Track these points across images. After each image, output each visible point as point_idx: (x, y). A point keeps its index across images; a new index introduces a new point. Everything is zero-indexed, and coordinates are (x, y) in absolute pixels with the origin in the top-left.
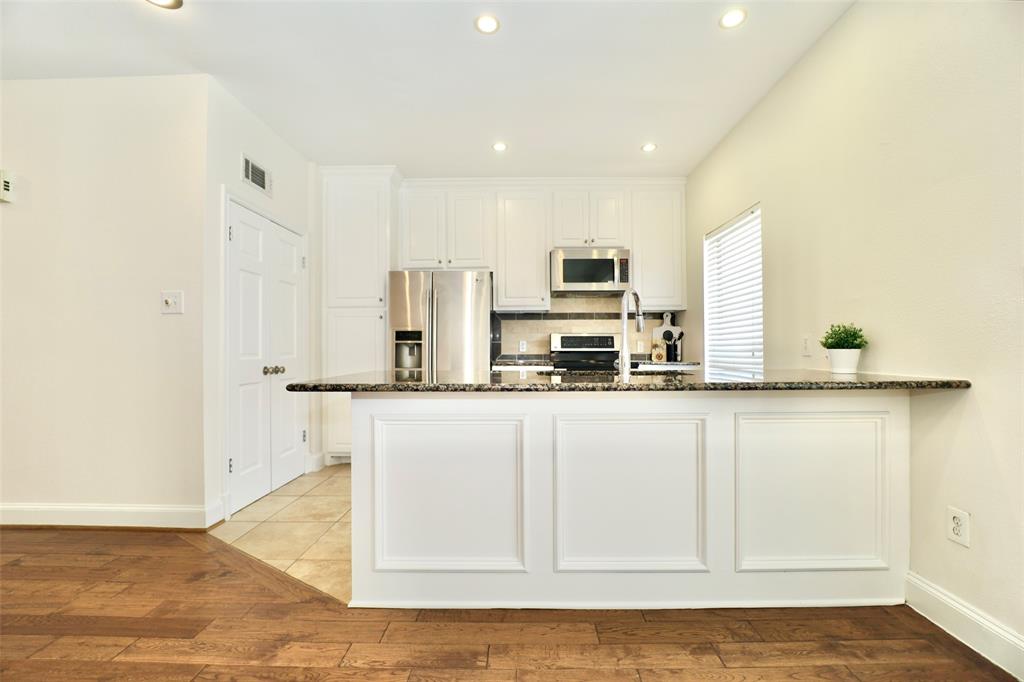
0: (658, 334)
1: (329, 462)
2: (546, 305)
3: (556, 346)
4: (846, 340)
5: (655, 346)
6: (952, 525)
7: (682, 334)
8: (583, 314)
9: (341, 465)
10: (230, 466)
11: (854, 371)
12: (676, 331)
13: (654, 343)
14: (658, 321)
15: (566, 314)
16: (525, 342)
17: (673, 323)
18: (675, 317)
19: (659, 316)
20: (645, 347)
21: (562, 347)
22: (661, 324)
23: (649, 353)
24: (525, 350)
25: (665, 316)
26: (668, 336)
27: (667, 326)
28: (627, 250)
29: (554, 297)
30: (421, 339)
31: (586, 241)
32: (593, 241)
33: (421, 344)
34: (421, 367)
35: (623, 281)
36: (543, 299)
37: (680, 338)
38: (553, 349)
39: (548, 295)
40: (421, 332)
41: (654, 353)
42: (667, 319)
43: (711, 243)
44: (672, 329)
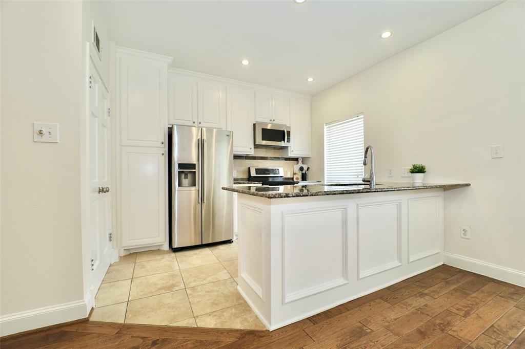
0: (296, 168)
1: (123, 254)
2: (252, 152)
3: (253, 174)
4: (418, 170)
5: (295, 174)
6: (463, 232)
7: (309, 168)
8: (264, 157)
9: (130, 254)
10: (92, 265)
11: (421, 181)
12: (305, 168)
13: (294, 172)
14: (296, 162)
15: (256, 157)
16: (236, 172)
17: (303, 163)
18: (304, 160)
19: (296, 159)
20: (290, 174)
21: (256, 174)
22: (298, 163)
23: (292, 177)
24: (236, 176)
25: (299, 159)
26: (301, 169)
27: (300, 165)
28: (290, 127)
29: (255, 148)
30: (195, 169)
31: (271, 120)
32: (274, 120)
33: (195, 172)
34: (195, 186)
35: (288, 142)
36: (251, 149)
37: (307, 170)
38: (252, 175)
39: (252, 146)
40: (195, 164)
41: (295, 177)
42: (300, 161)
43: (329, 128)
44: (303, 166)
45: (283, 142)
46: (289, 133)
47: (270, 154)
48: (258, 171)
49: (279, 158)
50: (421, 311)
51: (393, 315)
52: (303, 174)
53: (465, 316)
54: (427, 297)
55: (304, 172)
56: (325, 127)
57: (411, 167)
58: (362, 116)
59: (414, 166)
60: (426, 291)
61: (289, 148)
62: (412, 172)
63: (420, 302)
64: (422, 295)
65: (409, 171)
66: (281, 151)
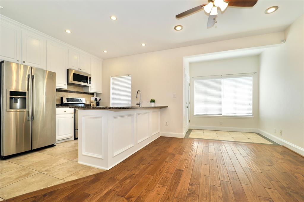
0: (93, 99)
2: (65, 87)
4: (153, 101)
5: (92, 102)
6: (166, 123)
7: (100, 99)
11: (153, 106)
12: (98, 99)
13: (91, 101)
14: (92, 95)
17: (97, 96)
18: (98, 94)
19: (92, 94)
20: (89, 103)
21: (67, 102)
22: (93, 96)
23: (90, 104)
25: (94, 94)
26: (96, 99)
27: (95, 97)
28: (91, 75)
29: (67, 85)
30: (26, 96)
31: (79, 69)
32: (81, 69)
33: (26, 98)
34: (26, 108)
35: (89, 83)
36: (65, 85)
37: (100, 100)
38: (64, 102)
39: (66, 84)
40: (26, 92)
41: (92, 104)
42: (95, 95)
43: (113, 78)
44: (97, 98)
45: (86, 83)
46: (90, 78)
47: (76, 89)
48: (68, 100)
49: (82, 92)
50: (157, 150)
51: (150, 153)
52: (97, 102)
53: (169, 148)
54: (158, 146)
55: (98, 101)
56: (111, 78)
57: (150, 100)
58: (131, 76)
59: (151, 99)
60: (158, 144)
61: (90, 87)
62: (151, 102)
63: (157, 147)
64: (157, 146)
65: (149, 102)
66: (83, 88)
